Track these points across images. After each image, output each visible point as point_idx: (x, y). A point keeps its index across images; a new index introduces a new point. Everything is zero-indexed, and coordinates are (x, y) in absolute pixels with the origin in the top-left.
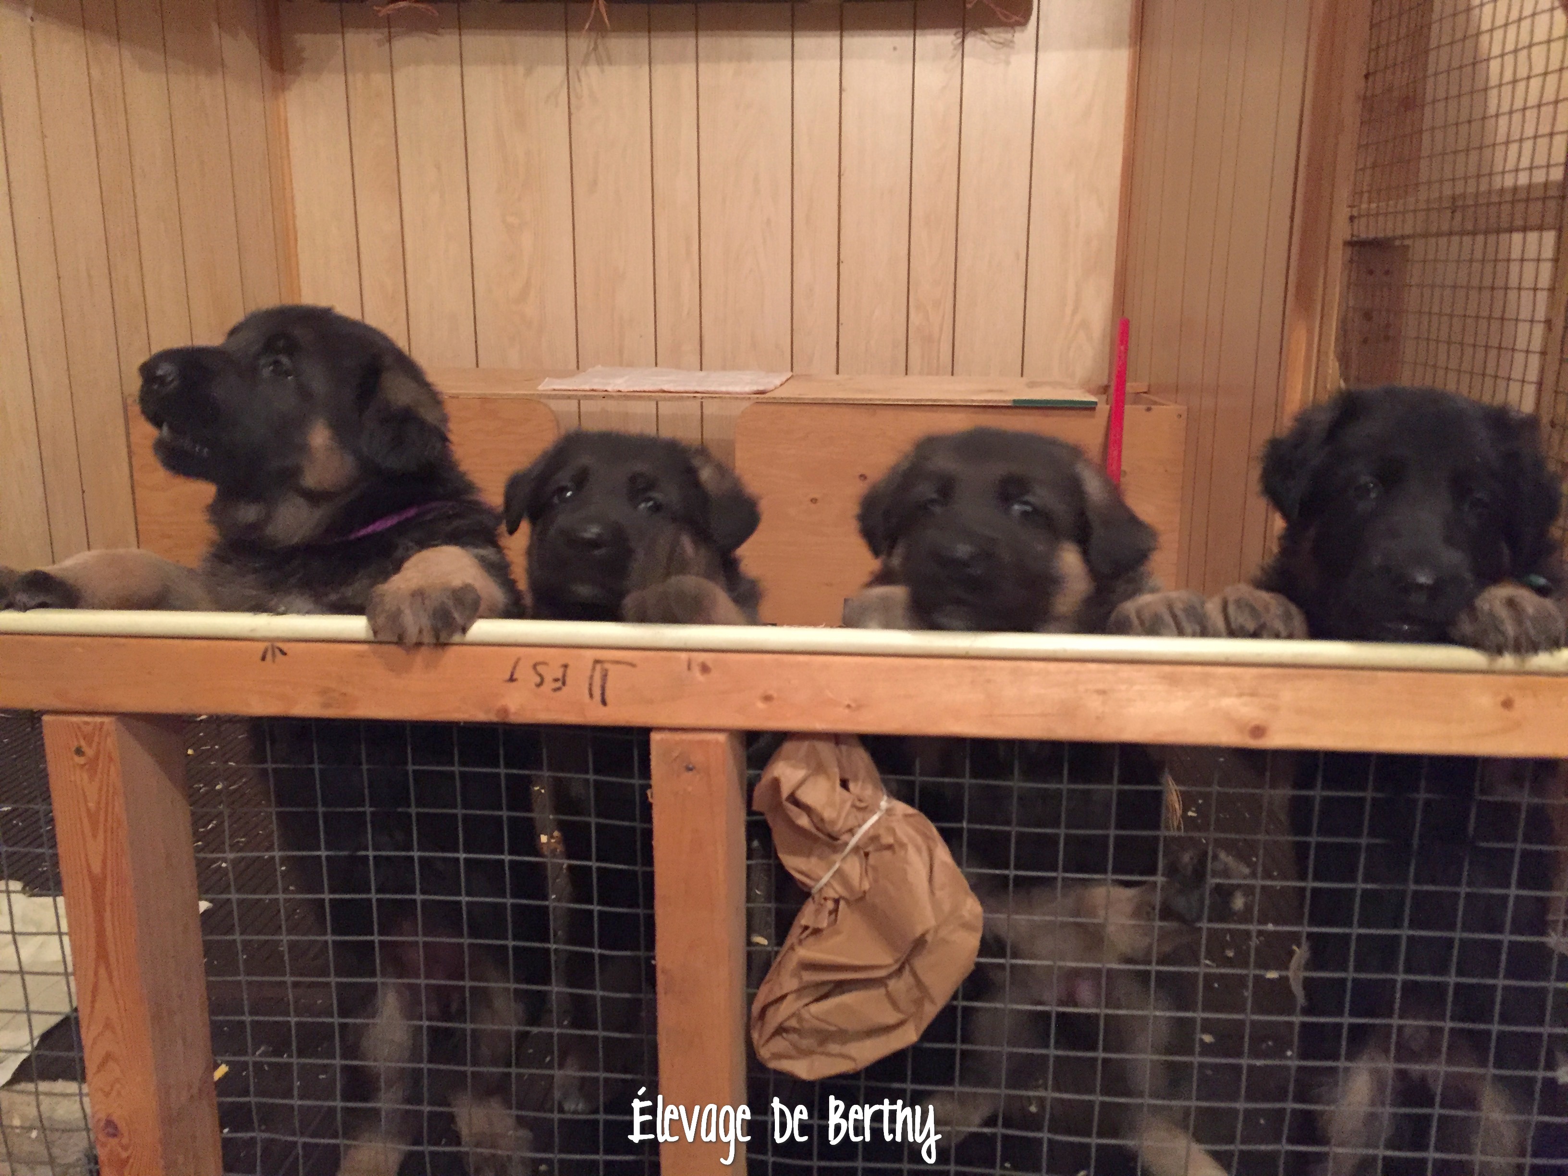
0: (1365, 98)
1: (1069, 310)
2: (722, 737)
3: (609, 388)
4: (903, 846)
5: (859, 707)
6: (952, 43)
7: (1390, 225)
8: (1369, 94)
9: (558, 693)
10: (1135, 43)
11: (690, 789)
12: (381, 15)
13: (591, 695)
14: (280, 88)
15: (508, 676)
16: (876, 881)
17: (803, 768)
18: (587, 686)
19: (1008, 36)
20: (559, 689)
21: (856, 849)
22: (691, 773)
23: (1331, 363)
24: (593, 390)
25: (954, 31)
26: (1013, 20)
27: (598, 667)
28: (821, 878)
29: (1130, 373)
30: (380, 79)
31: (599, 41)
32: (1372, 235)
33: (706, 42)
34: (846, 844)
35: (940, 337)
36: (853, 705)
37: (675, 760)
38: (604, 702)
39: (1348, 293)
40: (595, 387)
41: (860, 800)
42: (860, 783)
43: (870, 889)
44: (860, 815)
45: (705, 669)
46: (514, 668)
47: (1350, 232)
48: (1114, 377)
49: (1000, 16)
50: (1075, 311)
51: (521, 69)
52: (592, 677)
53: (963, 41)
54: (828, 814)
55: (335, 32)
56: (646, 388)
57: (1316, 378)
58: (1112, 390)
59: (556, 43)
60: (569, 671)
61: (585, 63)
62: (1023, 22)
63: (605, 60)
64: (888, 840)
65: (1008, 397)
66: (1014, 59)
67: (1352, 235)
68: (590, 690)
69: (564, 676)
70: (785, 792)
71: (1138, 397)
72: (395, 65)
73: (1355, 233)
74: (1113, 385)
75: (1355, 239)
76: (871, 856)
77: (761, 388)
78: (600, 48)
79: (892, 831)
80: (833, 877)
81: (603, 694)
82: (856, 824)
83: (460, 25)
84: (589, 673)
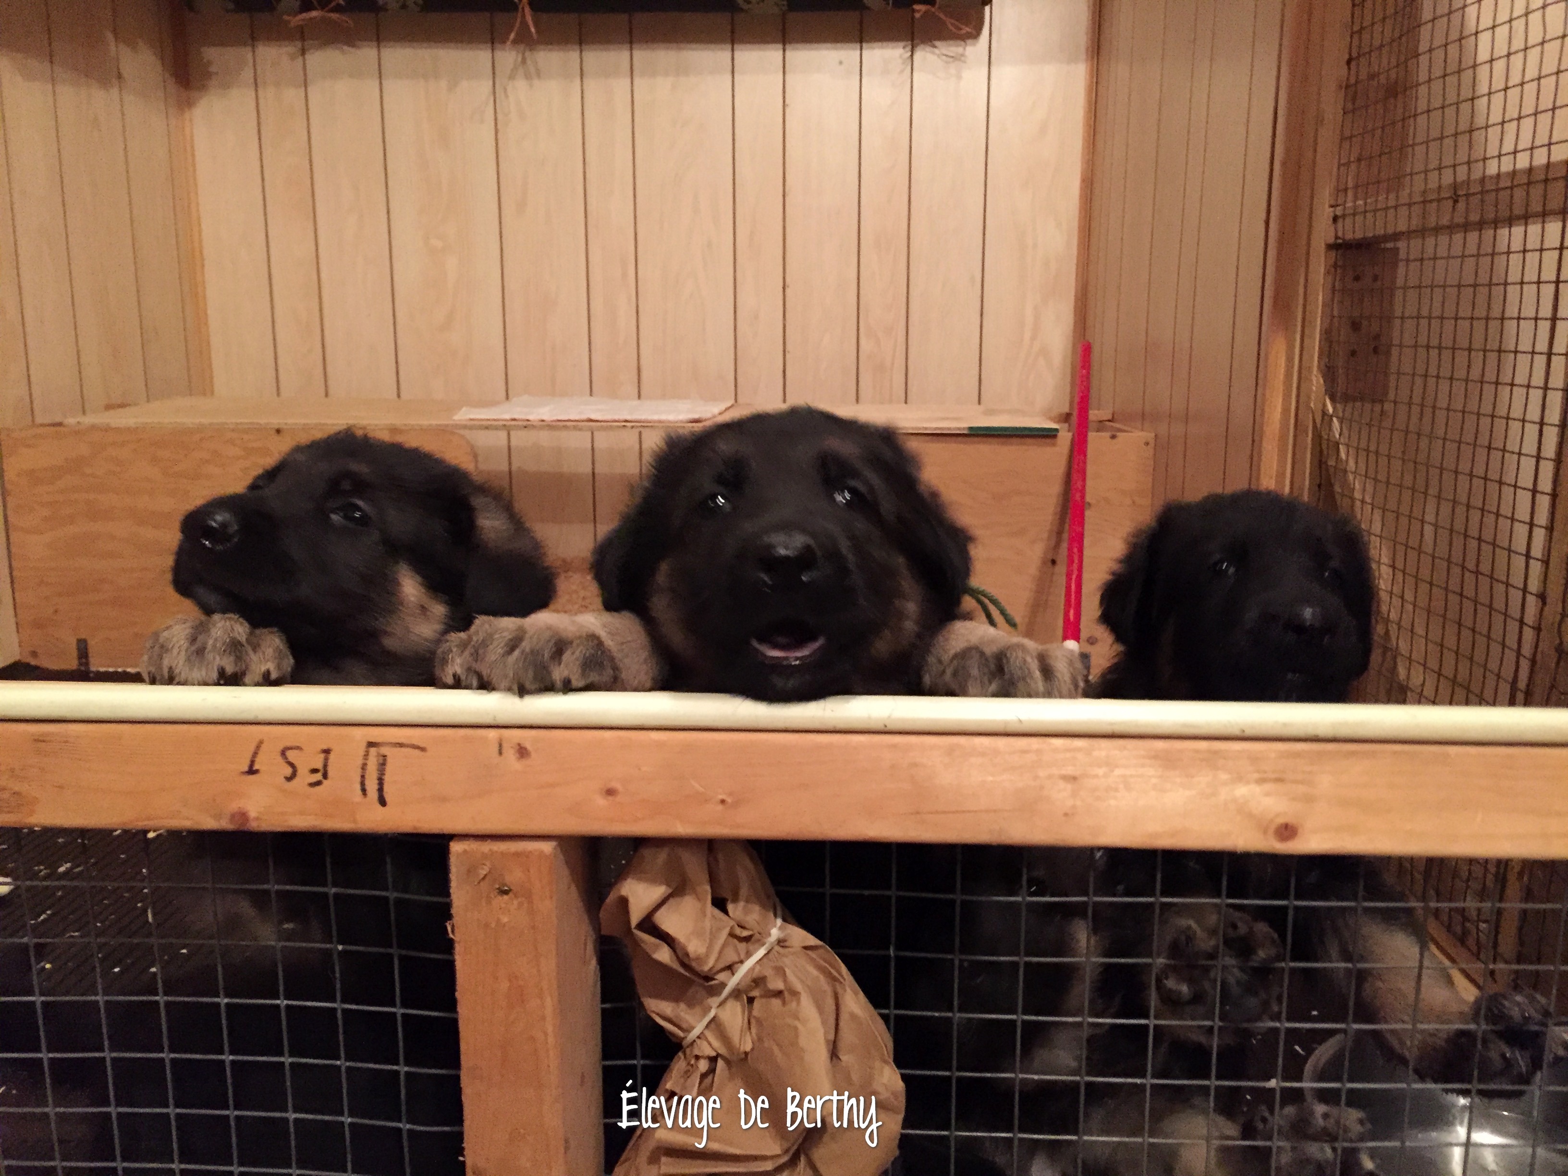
0: (1347, 87)
1: (1027, 335)
2: (547, 847)
3: (531, 417)
4: (795, 994)
5: (737, 804)
6: (901, 57)
7: (1379, 223)
8: (1352, 80)
9: (317, 788)
10: (1093, 58)
11: (505, 919)
12: (292, 25)
13: (364, 791)
14: (184, 105)
15: (246, 769)
16: (760, 1039)
17: (661, 884)
18: (358, 779)
19: (960, 50)
20: (318, 783)
21: (736, 994)
22: (506, 897)
23: (1314, 379)
24: (514, 420)
25: (902, 44)
26: (963, 32)
27: (373, 750)
28: (693, 1028)
29: (1093, 401)
30: (292, 95)
31: (528, 54)
32: (1359, 235)
33: (642, 55)
34: (723, 985)
35: (893, 364)
36: (729, 800)
37: (484, 878)
38: (383, 802)
39: (1333, 301)
40: (516, 417)
41: (743, 927)
42: (741, 904)
43: (752, 1049)
44: (742, 946)
45: (522, 752)
46: (255, 754)
47: (1333, 234)
48: (1076, 406)
49: (951, 27)
50: (1033, 338)
51: (443, 84)
52: (364, 767)
53: (912, 56)
54: (694, 947)
55: (245, 44)
56: (572, 417)
57: (1298, 396)
58: (1074, 419)
59: (481, 56)
60: (332, 757)
61: (512, 77)
62: (976, 34)
63: (534, 75)
64: (776, 984)
65: (962, 425)
66: (967, 74)
67: (1337, 238)
68: (363, 784)
69: (325, 766)
70: (635, 917)
71: (1101, 425)
72: (309, 77)
73: (1340, 234)
74: (1075, 413)
75: (1340, 241)
76: (756, 1004)
77: (696, 416)
78: (529, 62)
79: (780, 971)
80: (707, 1026)
81: (381, 790)
82: (736, 959)
83: (379, 38)
84: (360, 761)
